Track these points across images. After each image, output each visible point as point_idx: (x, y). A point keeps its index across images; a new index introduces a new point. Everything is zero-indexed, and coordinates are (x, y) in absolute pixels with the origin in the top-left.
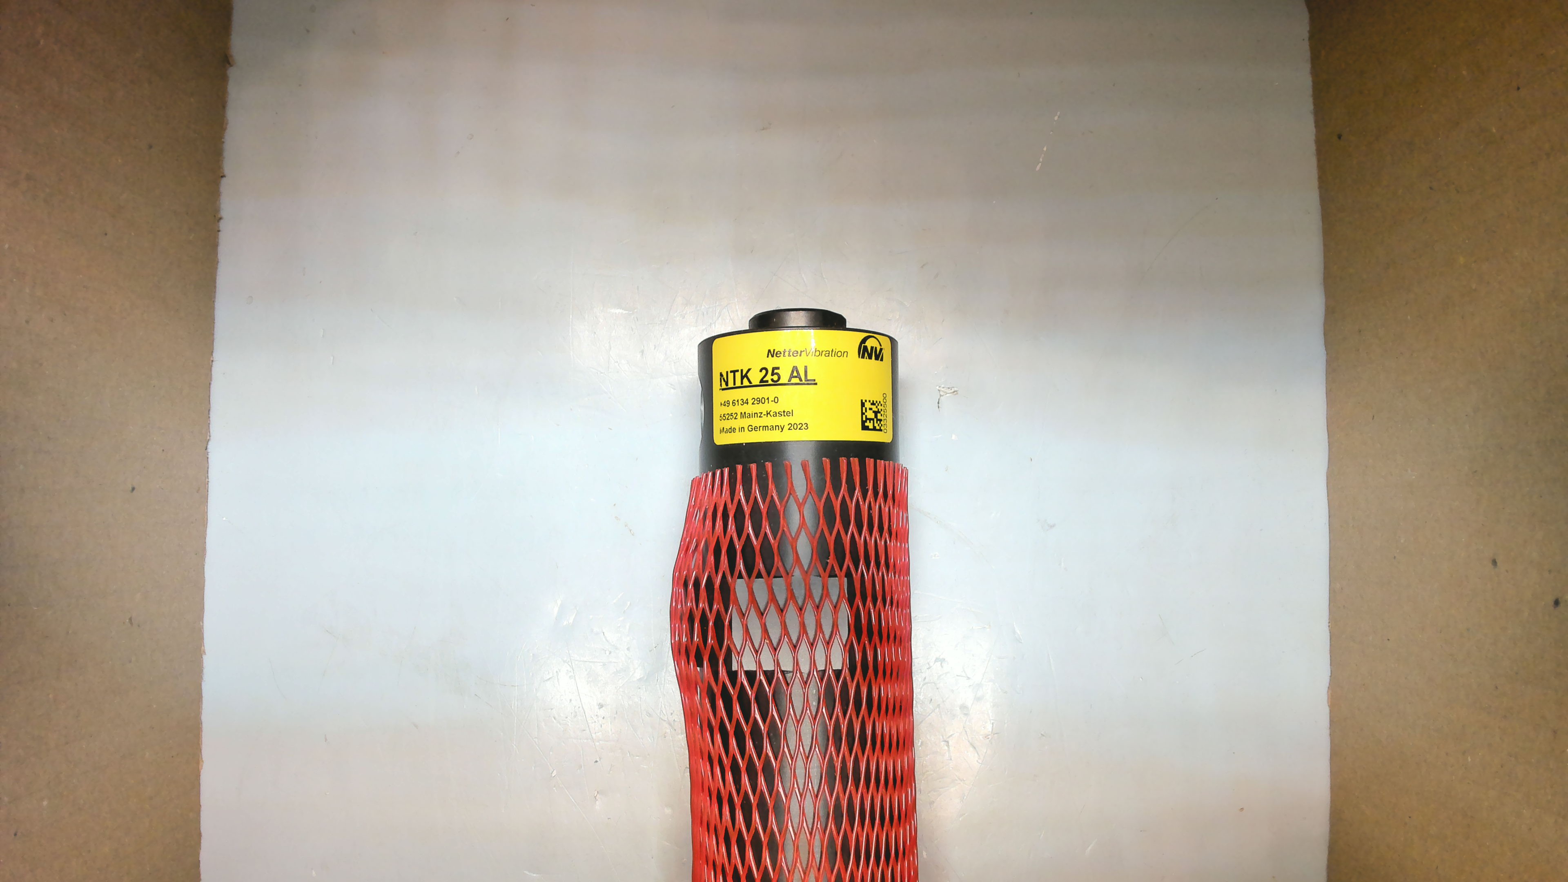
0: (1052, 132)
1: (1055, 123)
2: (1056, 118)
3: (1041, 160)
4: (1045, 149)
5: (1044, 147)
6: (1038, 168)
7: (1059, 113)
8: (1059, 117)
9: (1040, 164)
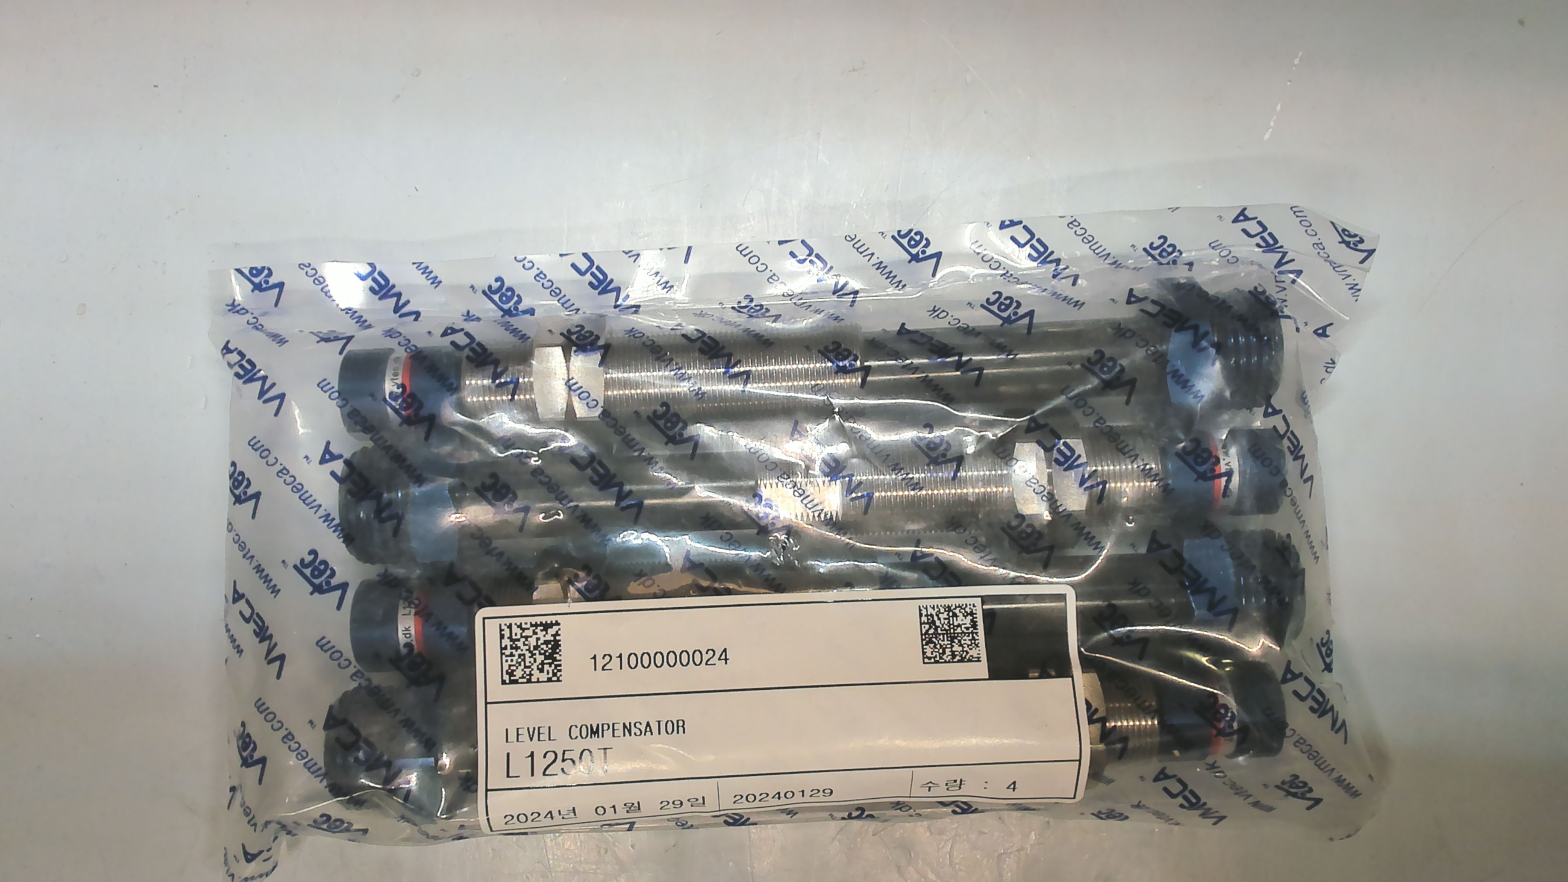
0: (1289, 83)
1: (1294, 68)
2: (1296, 61)
3: (1272, 124)
4: (1279, 108)
5: (1277, 106)
6: (1267, 136)
7: (1301, 53)
8: (1300, 60)
9: (1271, 130)
